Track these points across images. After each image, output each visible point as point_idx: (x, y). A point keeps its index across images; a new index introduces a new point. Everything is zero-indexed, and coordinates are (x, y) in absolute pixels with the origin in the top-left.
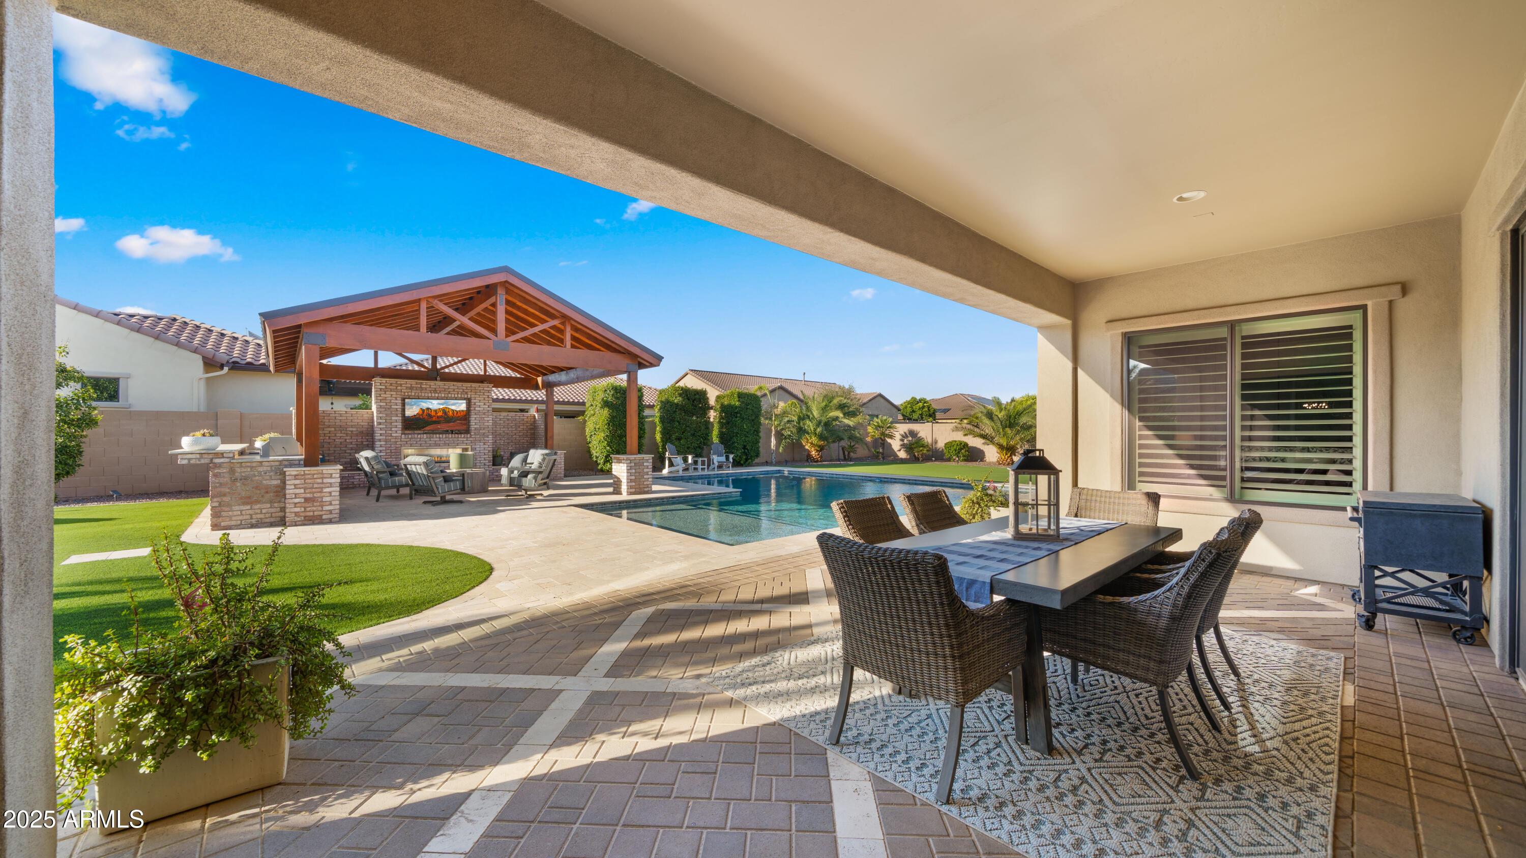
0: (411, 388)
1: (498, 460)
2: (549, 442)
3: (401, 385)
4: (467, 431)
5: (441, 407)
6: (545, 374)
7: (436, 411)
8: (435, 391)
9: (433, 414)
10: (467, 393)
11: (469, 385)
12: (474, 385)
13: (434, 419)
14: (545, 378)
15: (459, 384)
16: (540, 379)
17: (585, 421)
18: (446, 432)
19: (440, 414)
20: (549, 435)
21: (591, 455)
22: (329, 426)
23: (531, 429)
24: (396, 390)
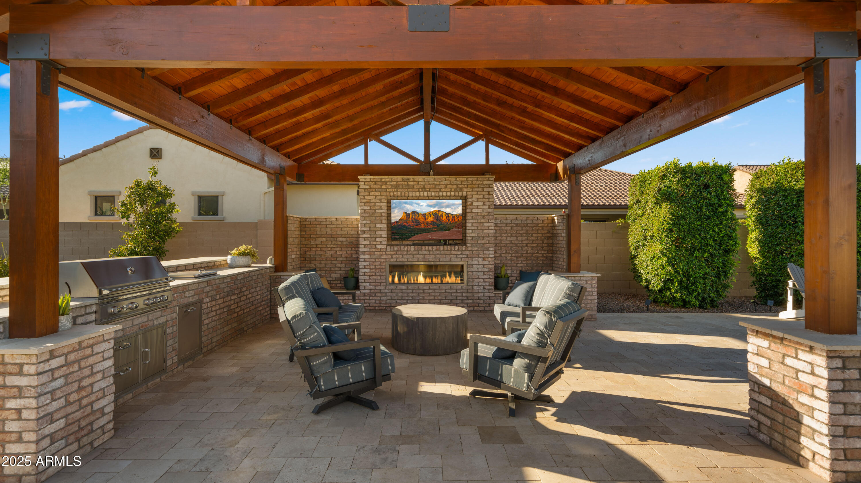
0: (397, 186)
1: (502, 282)
2: (574, 259)
3: (386, 183)
4: (463, 242)
5: (432, 210)
6: (567, 155)
7: (424, 215)
8: (424, 189)
9: (421, 219)
10: (461, 190)
11: (464, 178)
12: (470, 178)
13: (422, 226)
14: (569, 161)
15: (452, 178)
16: (560, 166)
17: (626, 227)
18: (438, 242)
19: (430, 219)
20: (573, 248)
21: (638, 277)
22: (321, 237)
23: (548, 238)
24: (381, 190)
